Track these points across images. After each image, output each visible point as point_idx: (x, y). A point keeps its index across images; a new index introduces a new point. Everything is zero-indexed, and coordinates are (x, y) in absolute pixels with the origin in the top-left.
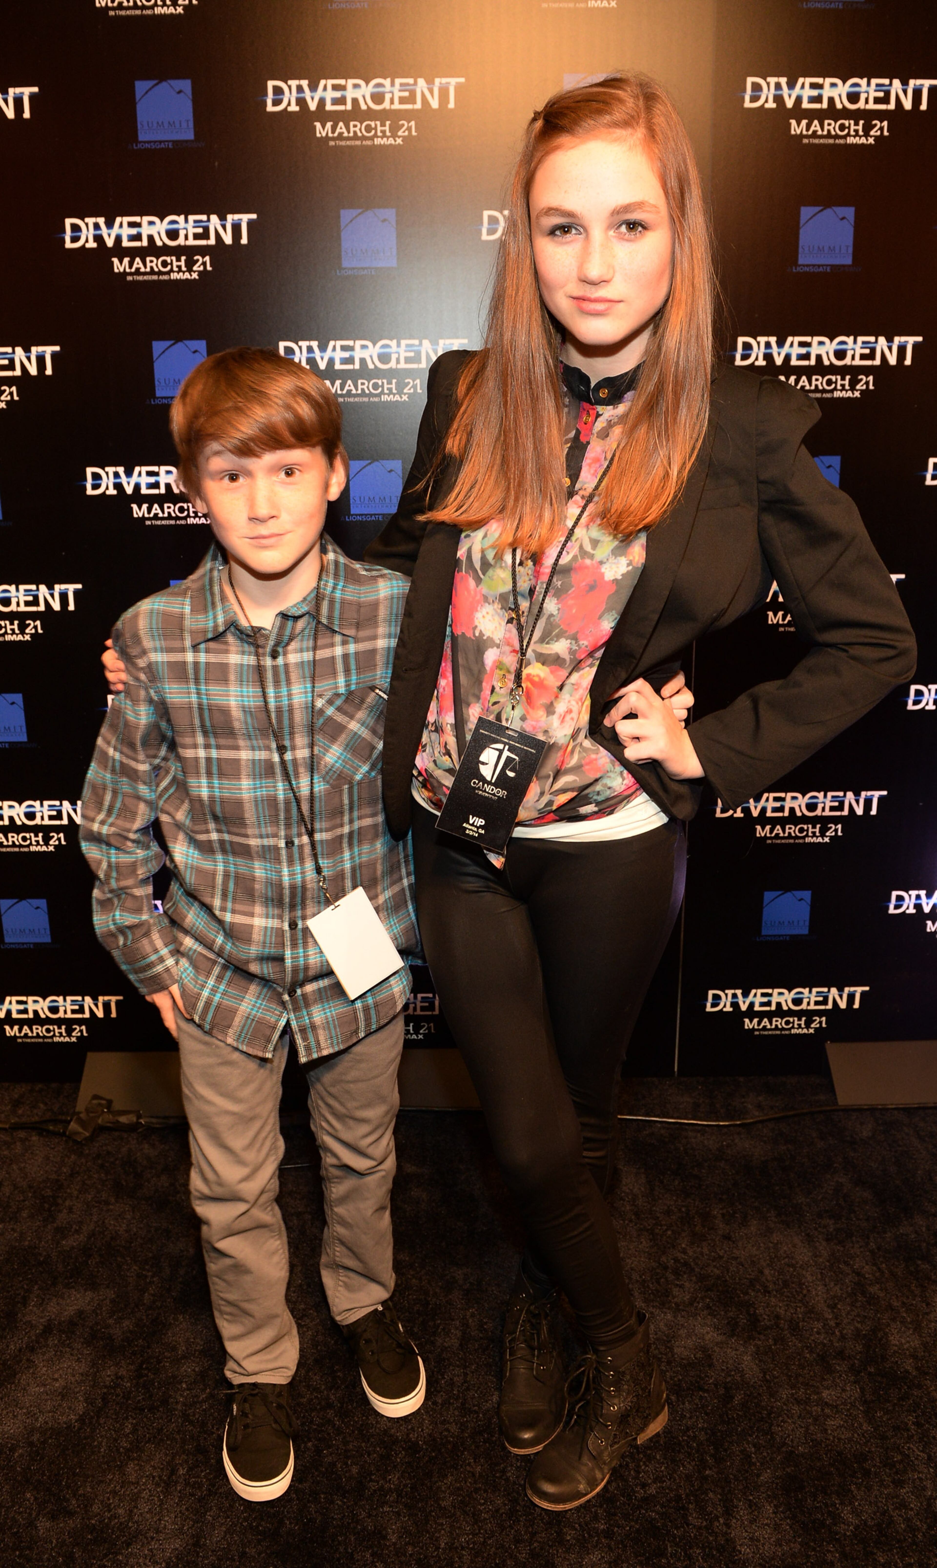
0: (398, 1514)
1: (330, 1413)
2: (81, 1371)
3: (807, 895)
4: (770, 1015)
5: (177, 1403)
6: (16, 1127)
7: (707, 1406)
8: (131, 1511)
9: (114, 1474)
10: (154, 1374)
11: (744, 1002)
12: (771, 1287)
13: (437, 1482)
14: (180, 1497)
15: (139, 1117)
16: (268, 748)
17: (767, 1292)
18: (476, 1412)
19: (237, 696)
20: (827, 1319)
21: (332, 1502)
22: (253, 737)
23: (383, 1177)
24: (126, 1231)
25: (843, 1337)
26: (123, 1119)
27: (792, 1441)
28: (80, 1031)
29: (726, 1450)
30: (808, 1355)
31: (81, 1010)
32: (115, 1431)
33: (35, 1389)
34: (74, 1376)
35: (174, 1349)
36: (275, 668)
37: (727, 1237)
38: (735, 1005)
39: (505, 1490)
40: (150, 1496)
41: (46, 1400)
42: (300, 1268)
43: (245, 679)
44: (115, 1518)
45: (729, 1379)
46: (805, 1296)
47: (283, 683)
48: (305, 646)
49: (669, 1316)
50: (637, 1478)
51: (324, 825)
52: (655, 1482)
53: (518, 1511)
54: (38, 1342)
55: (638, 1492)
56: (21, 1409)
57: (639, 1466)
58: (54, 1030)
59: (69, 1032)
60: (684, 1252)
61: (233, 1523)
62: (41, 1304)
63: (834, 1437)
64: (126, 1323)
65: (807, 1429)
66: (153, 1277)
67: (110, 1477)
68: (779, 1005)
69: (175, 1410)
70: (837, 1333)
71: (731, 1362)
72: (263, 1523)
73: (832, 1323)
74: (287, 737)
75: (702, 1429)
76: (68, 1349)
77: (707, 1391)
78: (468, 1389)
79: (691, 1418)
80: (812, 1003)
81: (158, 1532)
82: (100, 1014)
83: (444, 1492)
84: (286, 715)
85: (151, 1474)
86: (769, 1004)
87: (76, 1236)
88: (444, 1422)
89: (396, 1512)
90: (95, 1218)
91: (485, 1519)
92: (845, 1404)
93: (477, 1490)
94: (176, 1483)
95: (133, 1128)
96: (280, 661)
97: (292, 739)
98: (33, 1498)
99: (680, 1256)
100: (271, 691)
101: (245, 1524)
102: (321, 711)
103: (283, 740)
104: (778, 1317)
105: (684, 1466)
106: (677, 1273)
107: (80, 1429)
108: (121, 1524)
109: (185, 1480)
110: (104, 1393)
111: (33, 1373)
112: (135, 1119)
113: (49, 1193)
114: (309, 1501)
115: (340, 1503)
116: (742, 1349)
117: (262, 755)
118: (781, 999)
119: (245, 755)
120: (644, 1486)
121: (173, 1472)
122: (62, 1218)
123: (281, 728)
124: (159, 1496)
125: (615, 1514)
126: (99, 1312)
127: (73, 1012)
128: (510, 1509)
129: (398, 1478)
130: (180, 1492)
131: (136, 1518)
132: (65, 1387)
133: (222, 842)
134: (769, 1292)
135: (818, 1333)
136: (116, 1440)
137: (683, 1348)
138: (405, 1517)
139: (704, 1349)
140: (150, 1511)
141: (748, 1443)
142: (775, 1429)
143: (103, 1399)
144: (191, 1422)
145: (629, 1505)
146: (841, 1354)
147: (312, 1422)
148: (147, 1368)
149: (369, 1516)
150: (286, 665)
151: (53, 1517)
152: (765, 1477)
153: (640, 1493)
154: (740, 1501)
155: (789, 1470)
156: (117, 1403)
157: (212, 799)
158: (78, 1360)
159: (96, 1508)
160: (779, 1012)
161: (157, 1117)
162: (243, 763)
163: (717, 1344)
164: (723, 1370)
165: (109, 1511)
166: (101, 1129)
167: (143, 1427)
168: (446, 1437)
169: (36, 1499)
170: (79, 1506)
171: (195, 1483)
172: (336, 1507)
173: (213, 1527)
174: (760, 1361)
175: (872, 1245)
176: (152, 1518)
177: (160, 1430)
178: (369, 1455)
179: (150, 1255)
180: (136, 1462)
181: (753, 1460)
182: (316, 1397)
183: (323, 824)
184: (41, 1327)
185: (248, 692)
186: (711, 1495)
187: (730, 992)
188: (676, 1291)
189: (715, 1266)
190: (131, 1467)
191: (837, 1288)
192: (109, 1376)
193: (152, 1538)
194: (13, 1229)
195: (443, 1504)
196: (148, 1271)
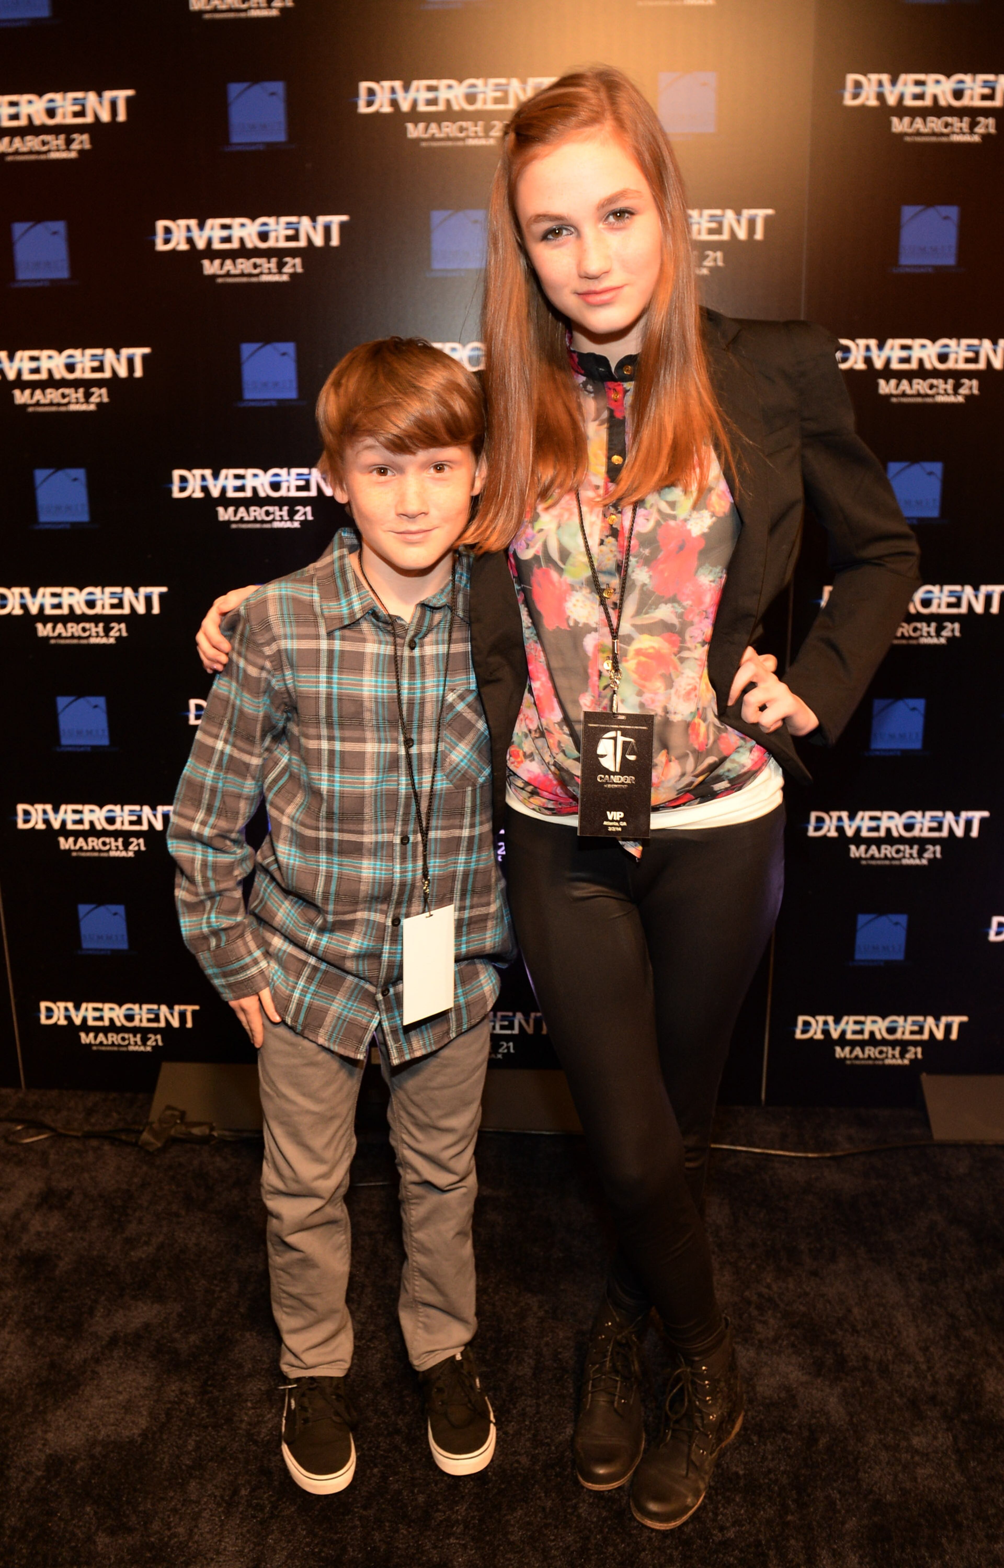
0: (464, 1546)
1: (398, 1439)
2: (145, 1385)
3: (903, 919)
4: (862, 1044)
5: (242, 1421)
6: (88, 1136)
7: (790, 1449)
8: (191, 1531)
9: (175, 1491)
10: (220, 1391)
11: (836, 1030)
12: (859, 1327)
13: (505, 1515)
14: (241, 1518)
15: (212, 1129)
16: (395, 740)
17: (855, 1331)
18: (548, 1445)
19: (370, 686)
20: (918, 1363)
21: (397, 1531)
22: (382, 729)
23: (465, 1194)
24: (196, 1245)
25: (935, 1382)
26: (196, 1131)
27: (879, 1489)
28: (155, 1040)
29: (809, 1496)
30: (898, 1400)
31: (157, 1019)
32: (177, 1447)
33: (98, 1401)
34: (138, 1389)
35: (240, 1366)
36: (412, 659)
37: (814, 1274)
38: (826, 1032)
39: (576, 1527)
40: (212, 1515)
41: (109, 1413)
42: (370, 1289)
43: (380, 669)
44: (175, 1537)
45: (814, 1421)
46: (895, 1337)
47: (418, 675)
48: (440, 638)
49: (752, 1353)
50: (714, 1520)
51: (440, 823)
52: (733, 1525)
53: (590, 1549)
54: (103, 1354)
55: (715, 1535)
56: (84, 1420)
57: (717, 1508)
58: (129, 1039)
59: (144, 1041)
60: (769, 1287)
61: (295, 1547)
62: (108, 1315)
63: (924, 1486)
64: (193, 1338)
65: (896, 1476)
66: (221, 1291)
67: (172, 1494)
68: (872, 1034)
69: (239, 1428)
70: (929, 1378)
71: (816, 1403)
72: (325, 1549)
73: (924, 1367)
74: (415, 730)
75: (784, 1472)
76: (133, 1362)
77: (791, 1433)
78: (540, 1420)
79: (773, 1459)
80: (907, 1032)
81: (218, 1553)
82: (176, 1023)
83: (513, 1526)
84: (417, 708)
85: (213, 1493)
86: (861, 1032)
87: (145, 1248)
88: (515, 1453)
89: (464, 1545)
90: (165, 1230)
91: (554, 1557)
92: (936, 1452)
93: (547, 1526)
94: (239, 1503)
95: (205, 1140)
96: (417, 652)
97: (420, 733)
98: (92, 1512)
99: (765, 1291)
100: (405, 683)
101: (307, 1549)
102: (452, 706)
103: (411, 732)
104: (866, 1358)
105: (764, 1510)
106: (759, 1308)
107: (142, 1444)
108: (181, 1543)
109: (247, 1501)
110: (168, 1409)
111: (98, 1385)
112: (207, 1131)
113: (119, 1203)
114: (373, 1529)
115: (405, 1532)
116: (828, 1390)
117: (389, 748)
118: (875, 1028)
119: (370, 747)
120: (722, 1529)
121: (236, 1492)
122: (132, 1229)
123: (411, 721)
124: (220, 1517)
125: (691, 1557)
126: (165, 1325)
127: (149, 1020)
128: (581, 1547)
129: (466, 1510)
130: (241, 1513)
131: (196, 1538)
132: (129, 1401)
133: (330, 841)
134: (857, 1332)
135: (909, 1376)
136: (178, 1457)
137: (766, 1387)
138: (471, 1550)
139: (788, 1389)
140: (210, 1532)
141: (833, 1489)
142: (861, 1475)
143: (167, 1414)
144: (255, 1442)
145: (706, 1548)
146: (933, 1399)
147: (378, 1447)
148: (211, 1385)
149: (435, 1547)
150: (422, 657)
151: (112, 1532)
152: (851, 1524)
153: (718, 1536)
154: (823, 1548)
155: (876, 1519)
156: (181, 1420)
157: (331, 793)
158: (143, 1374)
159: (156, 1526)
160: (873, 1041)
161: (230, 1130)
162: (368, 756)
163: (802, 1384)
164: (807, 1412)
165: (169, 1529)
166: (173, 1141)
167: (206, 1445)
168: (516, 1469)
169: (96, 1513)
170: (139, 1523)
171: (257, 1504)
172: (401, 1536)
173: (274, 1551)
174: (847, 1403)
175: (968, 1287)
176: (213, 1538)
177: (223, 1449)
178: (436, 1485)
179: (219, 1269)
180: (198, 1481)
181: (838, 1507)
182: (384, 1422)
183: (440, 821)
184: (107, 1339)
185: (383, 682)
186: (793, 1542)
187: (821, 1019)
188: (759, 1327)
189: (801, 1303)
190: (193, 1485)
191: (930, 1330)
192: (173, 1391)
193: (212, 1559)
194: (82, 1239)
195: (512, 1538)
196: (217, 1285)
